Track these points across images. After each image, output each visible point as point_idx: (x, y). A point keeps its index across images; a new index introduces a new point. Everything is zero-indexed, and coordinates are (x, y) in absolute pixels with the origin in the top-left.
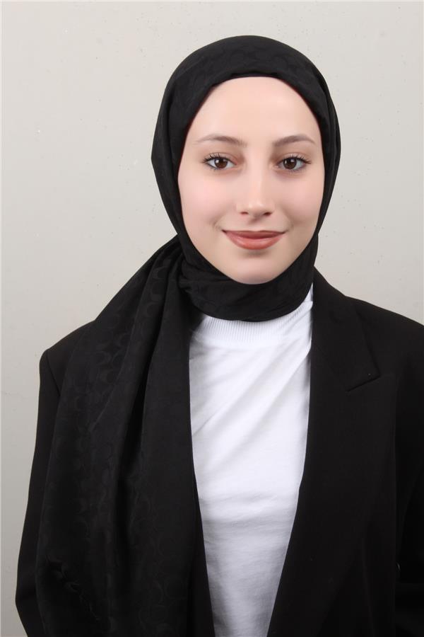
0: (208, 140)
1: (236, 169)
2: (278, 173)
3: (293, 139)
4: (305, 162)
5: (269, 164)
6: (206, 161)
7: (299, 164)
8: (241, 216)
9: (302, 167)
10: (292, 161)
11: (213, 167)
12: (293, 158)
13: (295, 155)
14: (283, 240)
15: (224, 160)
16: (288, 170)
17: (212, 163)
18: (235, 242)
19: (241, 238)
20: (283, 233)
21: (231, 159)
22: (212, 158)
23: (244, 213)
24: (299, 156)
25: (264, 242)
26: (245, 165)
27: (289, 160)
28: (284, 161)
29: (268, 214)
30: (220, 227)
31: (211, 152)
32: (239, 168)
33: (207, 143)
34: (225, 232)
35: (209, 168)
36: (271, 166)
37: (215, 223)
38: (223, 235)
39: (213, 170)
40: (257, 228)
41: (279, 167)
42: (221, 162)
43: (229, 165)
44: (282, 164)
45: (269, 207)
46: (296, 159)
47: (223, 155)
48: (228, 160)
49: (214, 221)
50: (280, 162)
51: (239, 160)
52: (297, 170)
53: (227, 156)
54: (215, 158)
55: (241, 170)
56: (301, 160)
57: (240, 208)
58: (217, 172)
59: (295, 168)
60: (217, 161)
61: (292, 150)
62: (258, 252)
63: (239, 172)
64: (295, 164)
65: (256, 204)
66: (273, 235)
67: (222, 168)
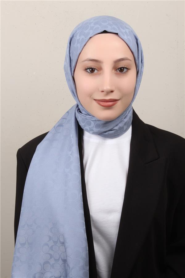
0: (87, 61)
2: (116, 74)
3: (122, 59)
4: (128, 69)
6: (86, 69)
7: (125, 70)
8: (101, 93)
9: (127, 71)
11: (89, 72)
13: (123, 66)
14: (119, 103)
15: (93, 69)
16: (120, 73)
17: (88, 70)
18: (99, 104)
19: (102, 102)
20: (119, 100)
22: (88, 68)
23: (103, 91)
24: (125, 67)
25: (110, 103)
27: (121, 68)
28: (119, 69)
29: (112, 92)
30: (93, 98)
31: (88, 66)
32: (100, 73)
34: (95, 100)
35: (87, 73)
36: (113, 71)
40: (108, 98)
41: (117, 72)
42: (92, 70)
43: (96, 71)
44: (118, 70)
45: (113, 89)
46: (124, 68)
47: (93, 67)
48: (95, 69)
49: (90, 96)
50: (117, 69)
51: (100, 69)
52: (124, 73)
53: (95, 68)
54: (90, 68)
55: (101, 73)
56: (126, 68)
57: (101, 90)
58: (91, 74)
59: (124, 72)
60: (91, 70)
61: (122, 64)
62: (109, 107)
64: (123, 70)
65: (107, 87)
66: (115, 101)
67: (93, 72)
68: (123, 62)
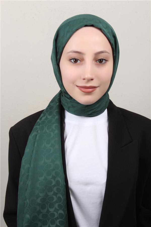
1: (81, 63)
2: (96, 64)
3: (102, 52)
4: (106, 60)
5: (93, 61)
6: (70, 60)
7: (104, 61)
9: (105, 63)
10: (101, 60)
11: (73, 62)
12: (102, 59)
13: (102, 58)
14: (97, 90)
15: (77, 60)
16: (100, 63)
17: (72, 61)
18: (81, 90)
19: (82, 88)
20: (98, 87)
21: (79, 60)
22: (72, 59)
23: (84, 79)
24: (104, 58)
25: (90, 90)
26: (84, 61)
27: (100, 60)
28: (98, 60)
29: (92, 79)
30: (75, 85)
31: (72, 57)
33: (71, 53)
34: (77, 86)
35: (71, 63)
36: (94, 62)
37: (73, 83)
38: (76, 87)
40: (88, 85)
41: (97, 62)
42: (76, 61)
43: (79, 61)
44: (98, 61)
45: (93, 77)
46: (103, 59)
47: (76, 58)
48: (78, 60)
49: (73, 82)
51: (82, 60)
52: (103, 64)
53: (78, 58)
54: (74, 59)
55: (83, 63)
56: (105, 60)
57: (83, 78)
58: (74, 64)
59: (103, 63)
60: (74, 60)
61: (101, 57)
62: (89, 93)
63: (82, 64)
64: (103, 61)
65: (88, 76)
66: (94, 88)
67: (76, 62)
68: (102, 54)
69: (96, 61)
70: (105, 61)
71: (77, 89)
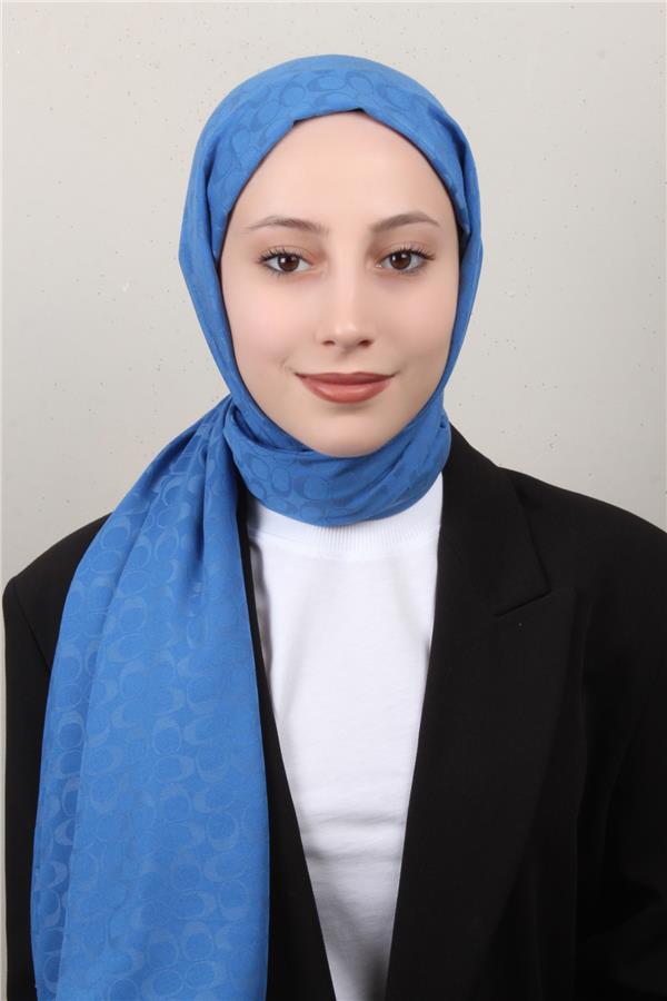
0: (269, 224)
1: (312, 272)
2: (381, 275)
3: (403, 220)
4: (425, 257)
5: (365, 263)
6: (264, 260)
7: (415, 261)
8: (323, 347)
9: (422, 266)
10: (404, 256)
11: (276, 270)
12: (404, 251)
13: (408, 247)
14: (393, 386)
15: (293, 259)
16: (396, 271)
17: (274, 263)
18: (316, 392)
19: (326, 385)
20: (392, 376)
21: (305, 257)
22: (273, 256)
23: (329, 343)
24: (415, 249)
25: (360, 390)
26: (326, 264)
27: (398, 254)
28: (391, 256)
29: (365, 343)
30: (290, 369)
31: (271, 245)
32: (319, 269)
33: (265, 231)
34: (302, 377)
35: (270, 272)
36: (370, 264)
37: (283, 362)
38: (297, 383)
39: (276, 274)
40: (349, 367)
41: (383, 267)
42: (289, 262)
43: (302, 266)
44: (387, 261)
45: (368, 333)
46: (409, 253)
47: (290, 251)
48: (299, 258)
49: (282, 359)
50: (384, 259)
51: (319, 257)
52: (412, 271)
53: (298, 252)
54: (280, 256)
55: (321, 273)
56: (418, 254)
57: (322, 336)
58: (284, 278)
59: (409, 267)
60: (283, 260)
61: (401, 240)
62: (352, 405)
63: (318, 277)
64: (409, 259)
65: (346, 328)
66: (376, 380)
67: (291, 270)
68: (407, 227)
69: (381, 261)
70: (421, 260)
71: (300, 390)
